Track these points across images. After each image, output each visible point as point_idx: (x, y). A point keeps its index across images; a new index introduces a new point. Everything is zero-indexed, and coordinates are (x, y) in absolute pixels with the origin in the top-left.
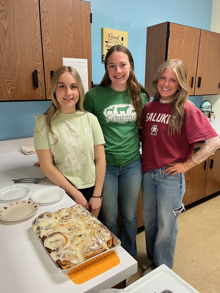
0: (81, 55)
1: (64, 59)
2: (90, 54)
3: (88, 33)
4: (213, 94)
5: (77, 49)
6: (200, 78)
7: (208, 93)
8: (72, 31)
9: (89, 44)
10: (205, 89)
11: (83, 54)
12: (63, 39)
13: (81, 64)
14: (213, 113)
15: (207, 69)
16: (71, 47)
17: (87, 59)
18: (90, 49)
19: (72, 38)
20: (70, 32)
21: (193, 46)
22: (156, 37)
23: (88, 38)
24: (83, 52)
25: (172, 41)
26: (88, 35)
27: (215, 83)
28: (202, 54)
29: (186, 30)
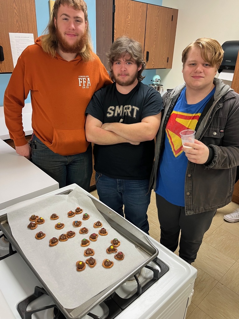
0: (26, 30)
1: (10, 34)
2: (36, 29)
3: (32, 9)
4: (161, 68)
5: (23, 24)
6: (148, 53)
7: (157, 67)
8: (16, 8)
9: (34, 19)
10: (153, 63)
11: (28, 29)
12: (8, 15)
13: (28, 38)
14: (162, 86)
15: (155, 43)
16: (16, 23)
17: (33, 34)
18: (35, 24)
19: (17, 14)
20: (15, 8)
21: (140, 21)
22: (104, 10)
23: (33, 14)
24: (28, 27)
25: (118, 16)
26: (33, 10)
27: (164, 57)
28: (149, 28)
29: (132, 5)
